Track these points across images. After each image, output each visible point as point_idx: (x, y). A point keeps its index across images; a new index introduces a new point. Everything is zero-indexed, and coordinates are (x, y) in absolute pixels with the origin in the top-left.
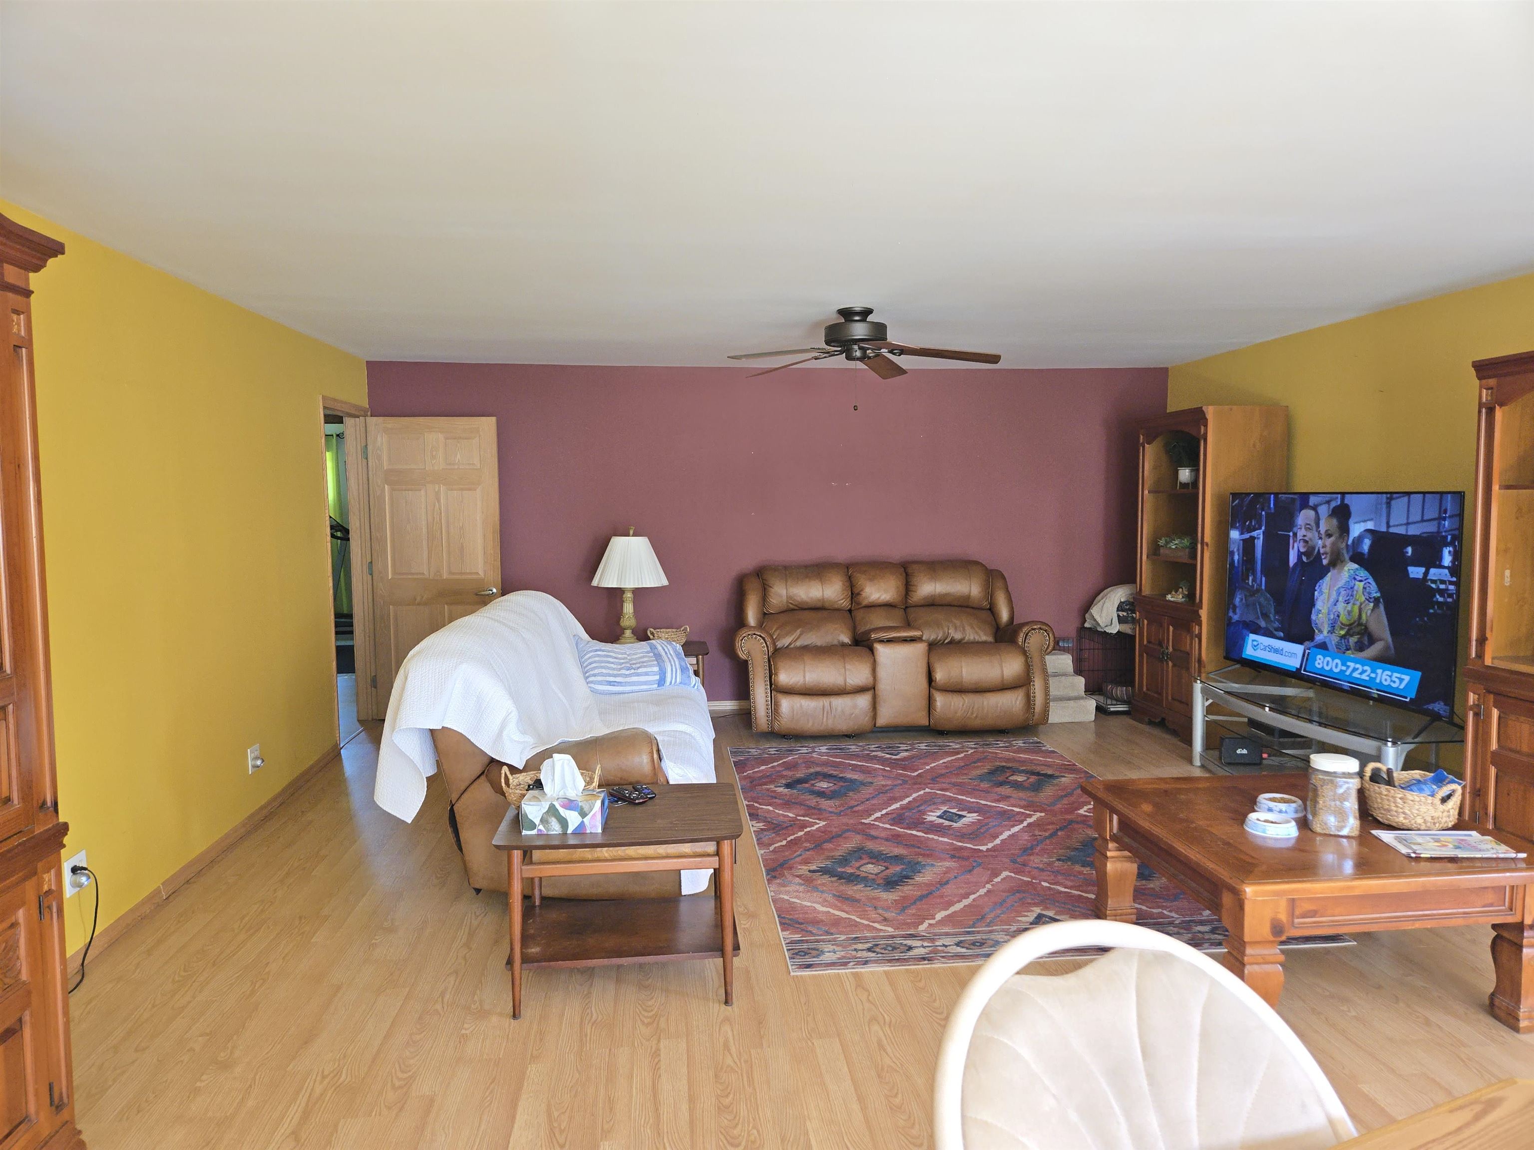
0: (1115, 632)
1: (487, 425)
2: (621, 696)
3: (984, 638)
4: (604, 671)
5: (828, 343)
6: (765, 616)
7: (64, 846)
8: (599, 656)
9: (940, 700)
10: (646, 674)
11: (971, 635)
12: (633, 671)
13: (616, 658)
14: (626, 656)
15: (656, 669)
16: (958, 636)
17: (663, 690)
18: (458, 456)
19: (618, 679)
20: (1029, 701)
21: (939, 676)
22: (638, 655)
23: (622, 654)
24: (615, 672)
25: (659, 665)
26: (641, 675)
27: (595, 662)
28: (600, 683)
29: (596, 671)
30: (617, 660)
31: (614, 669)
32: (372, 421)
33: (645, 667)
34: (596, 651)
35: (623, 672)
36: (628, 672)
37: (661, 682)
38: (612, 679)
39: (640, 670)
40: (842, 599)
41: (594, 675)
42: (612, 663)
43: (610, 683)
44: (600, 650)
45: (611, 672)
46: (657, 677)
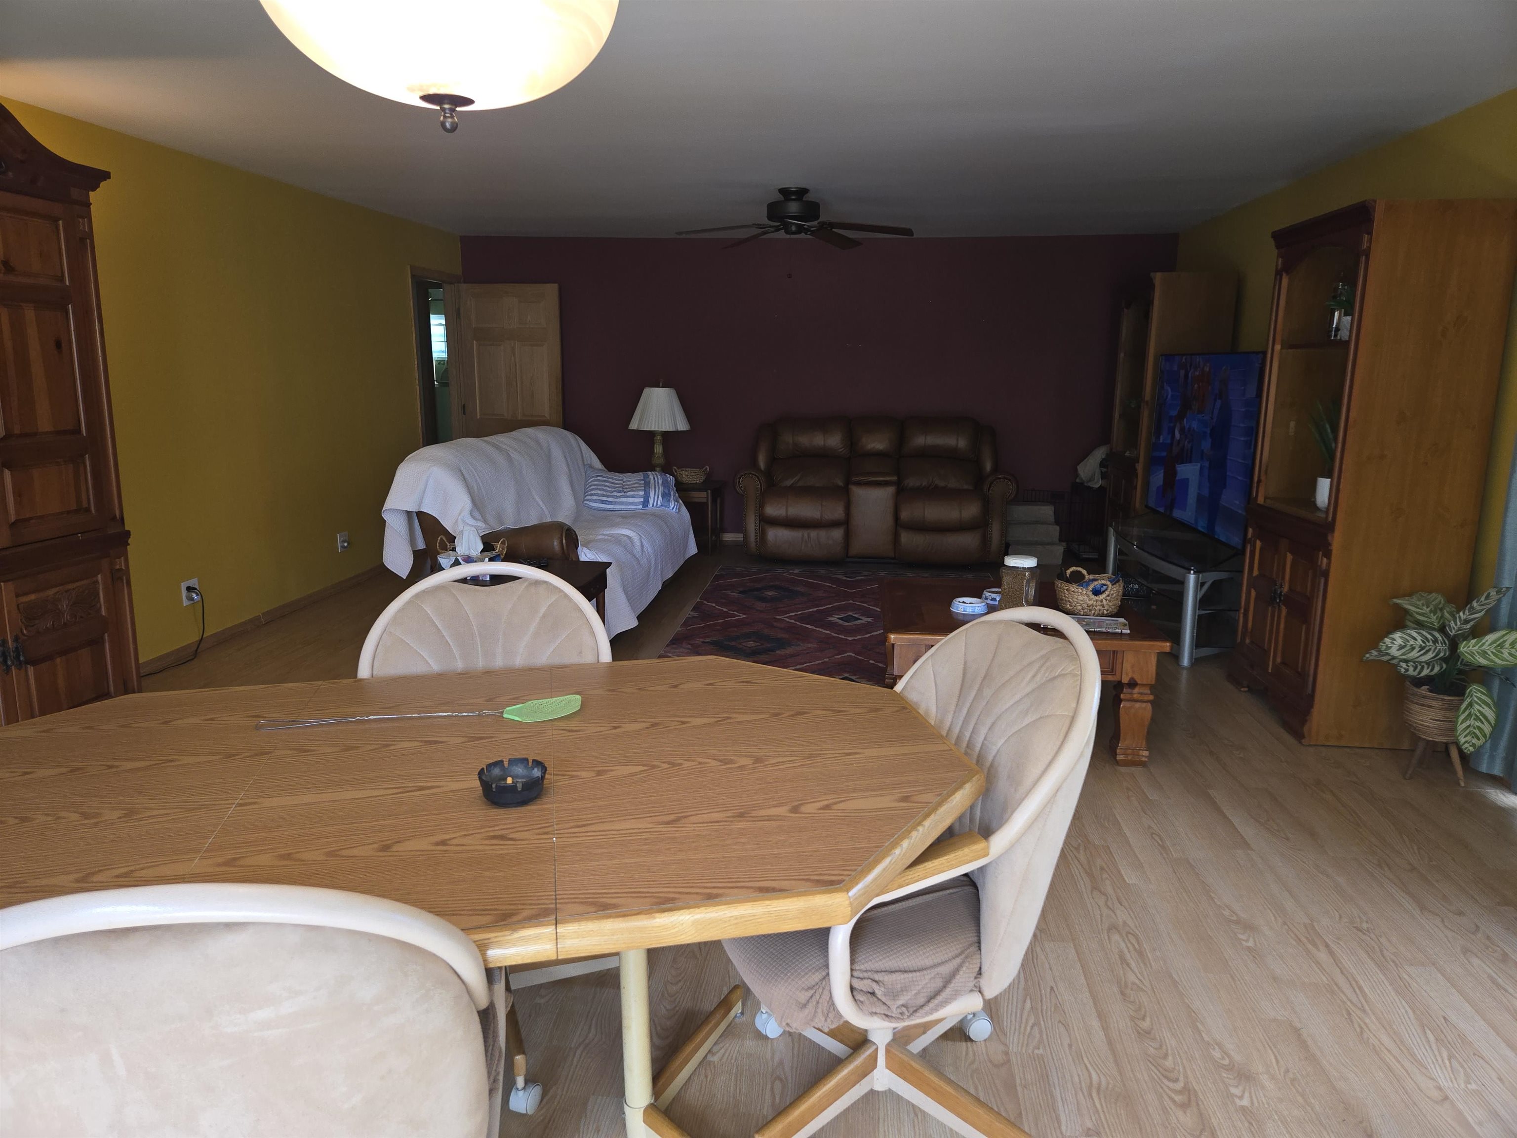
0: (1097, 486)
1: (551, 290)
2: (613, 512)
3: (966, 487)
4: (599, 492)
5: (770, 218)
6: (773, 460)
7: (129, 545)
8: (599, 480)
9: (906, 538)
10: (633, 496)
11: (953, 483)
12: (623, 494)
13: (612, 483)
14: (622, 482)
15: (642, 493)
16: (941, 484)
17: (646, 510)
18: (529, 317)
19: (610, 499)
20: (985, 541)
21: (904, 515)
22: (632, 482)
23: (619, 480)
24: (609, 494)
25: (645, 490)
26: (629, 497)
27: (595, 485)
28: (594, 501)
29: (593, 492)
30: (613, 485)
31: (609, 491)
32: (464, 286)
33: (633, 491)
34: (597, 476)
35: (615, 494)
36: (619, 494)
37: (645, 503)
38: (605, 499)
39: (629, 493)
40: (841, 448)
41: (591, 495)
42: (608, 487)
43: (602, 502)
44: (601, 476)
45: (605, 493)
46: (642, 500)
